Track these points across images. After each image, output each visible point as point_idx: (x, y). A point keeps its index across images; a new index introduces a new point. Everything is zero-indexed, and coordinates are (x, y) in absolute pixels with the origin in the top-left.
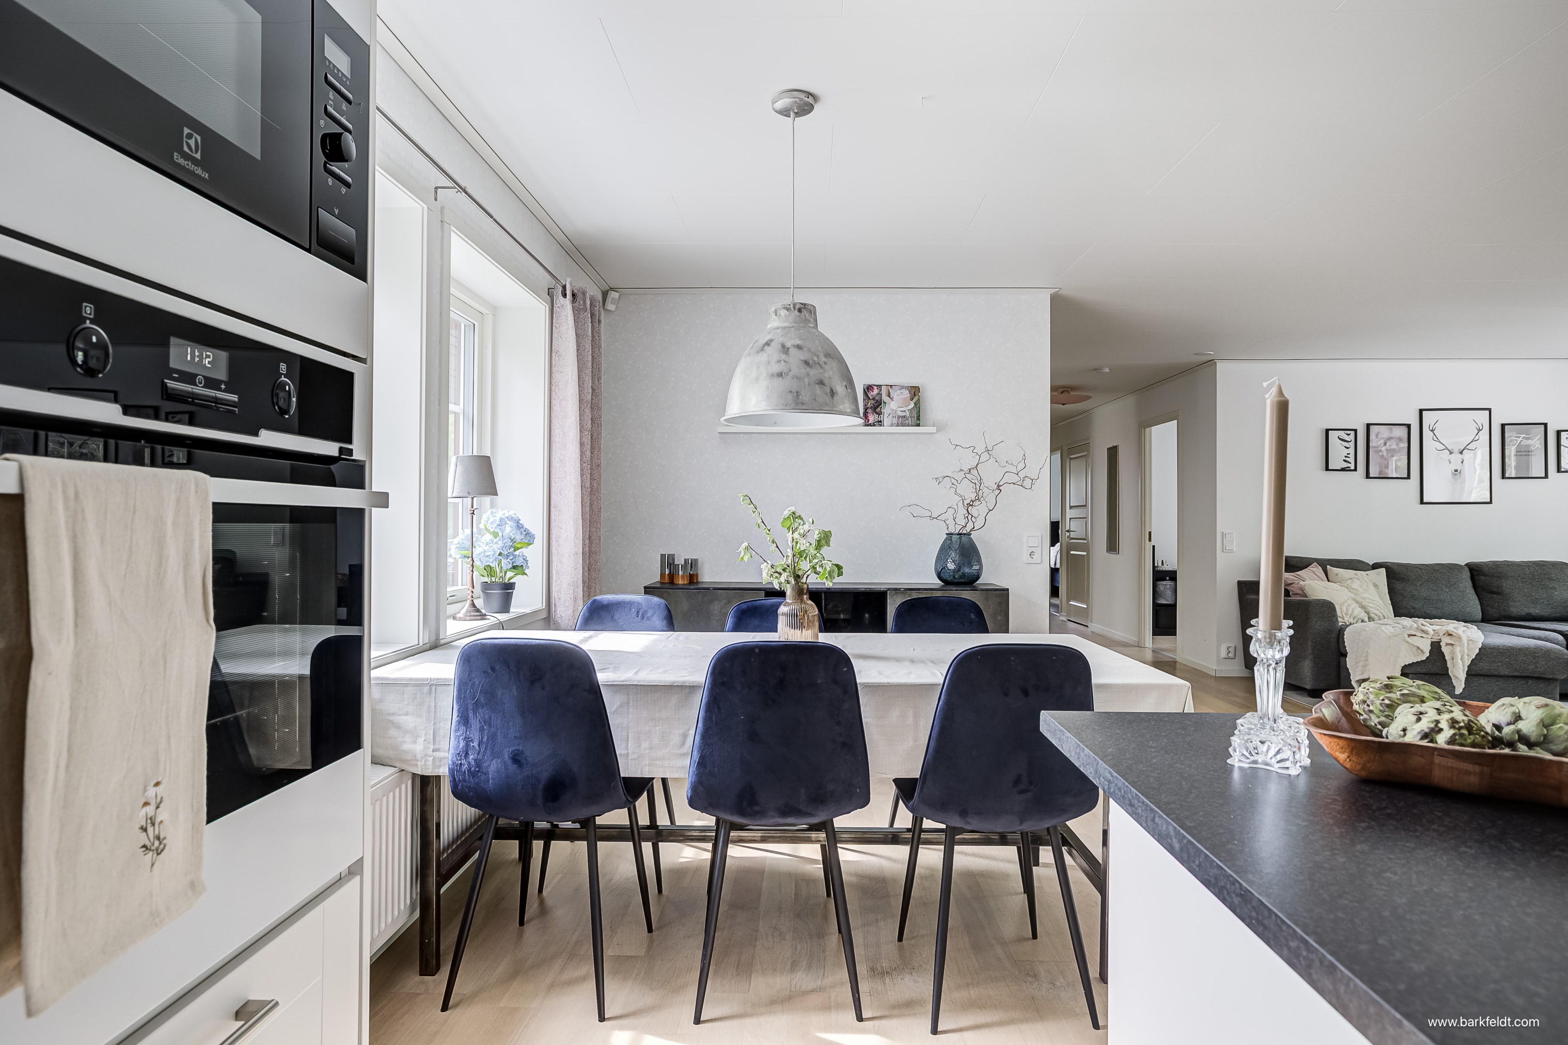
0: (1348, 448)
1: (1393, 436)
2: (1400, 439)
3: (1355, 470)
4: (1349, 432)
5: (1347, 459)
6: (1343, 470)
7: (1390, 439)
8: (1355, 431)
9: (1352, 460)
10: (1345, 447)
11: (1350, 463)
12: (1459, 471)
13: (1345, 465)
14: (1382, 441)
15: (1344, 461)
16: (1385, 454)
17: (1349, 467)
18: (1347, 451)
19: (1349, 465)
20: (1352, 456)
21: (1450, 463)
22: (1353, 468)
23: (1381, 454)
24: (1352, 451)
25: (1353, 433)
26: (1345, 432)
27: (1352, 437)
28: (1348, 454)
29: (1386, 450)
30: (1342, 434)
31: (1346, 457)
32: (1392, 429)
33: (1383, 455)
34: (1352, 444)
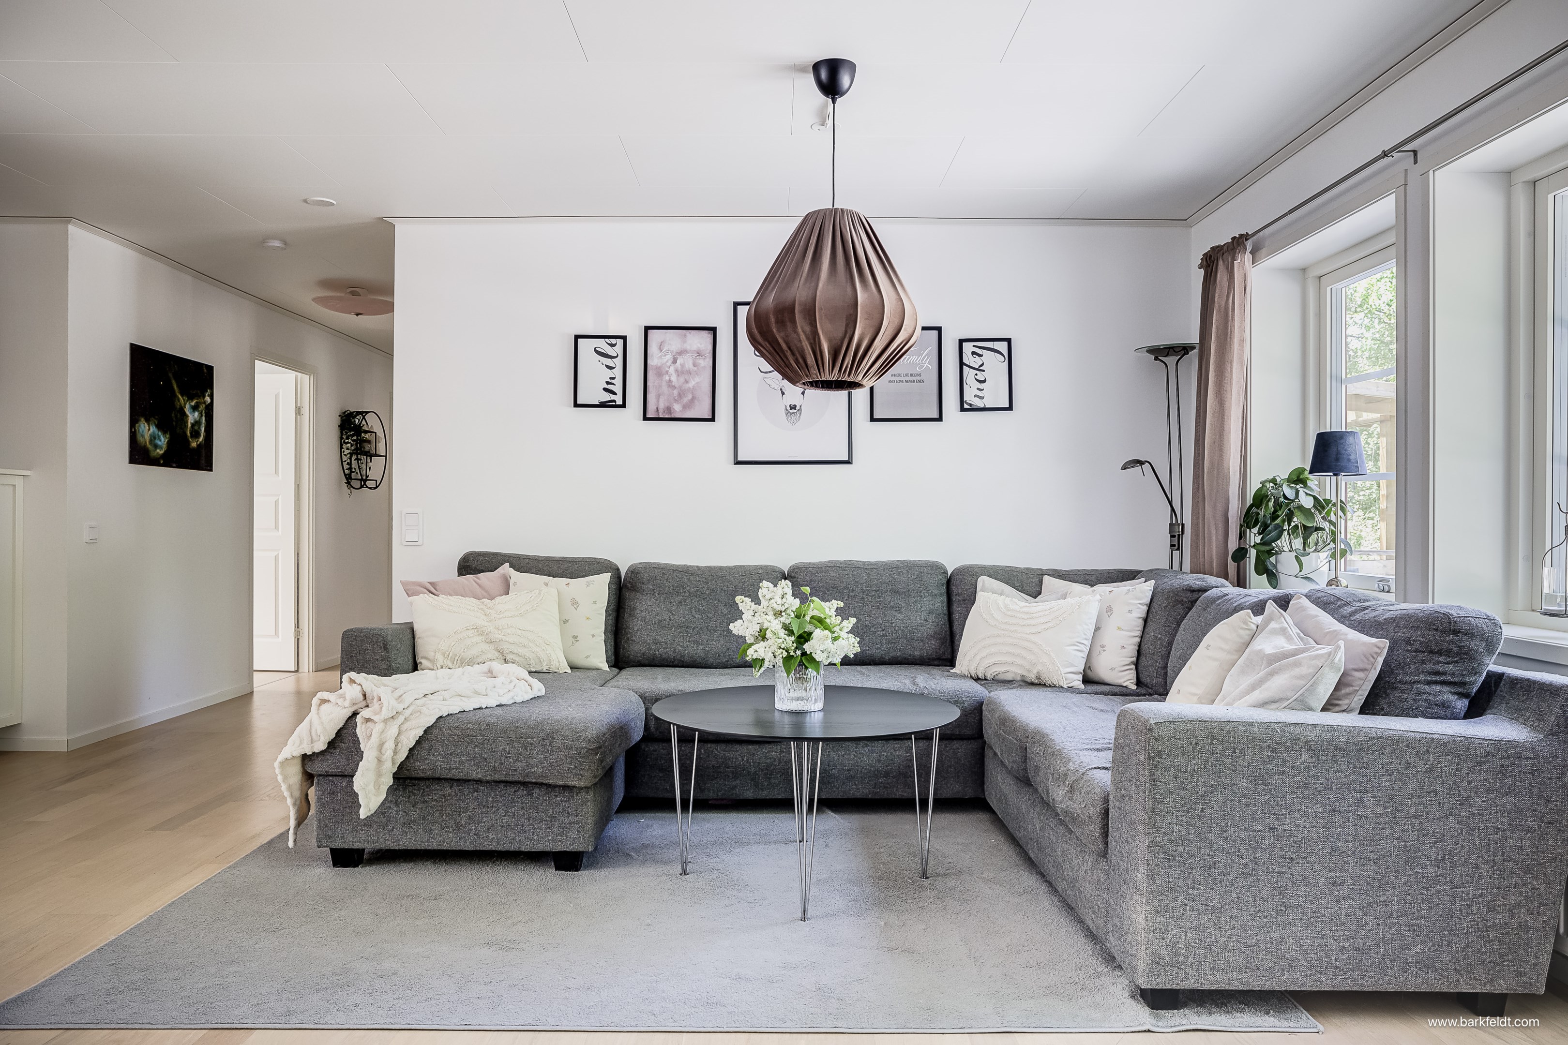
0: (613, 368)
1: (688, 348)
2: (699, 354)
3: (623, 406)
4: (613, 341)
5: (610, 387)
6: (603, 405)
7: (681, 353)
8: (624, 338)
9: (618, 388)
10: (606, 366)
11: (615, 394)
12: (798, 408)
13: (607, 397)
14: (669, 357)
15: (605, 389)
16: (674, 378)
17: (615, 401)
18: (610, 373)
19: (613, 397)
20: (618, 382)
21: (783, 393)
22: (619, 402)
23: (667, 378)
24: (618, 372)
25: (620, 342)
26: (607, 340)
27: (619, 349)
28: (611, 378)
29: (677, 371)
30: (602, 344)
31: (608, 383)
32: (685, 336)
33: (670, 381)
34: (619, 362)
